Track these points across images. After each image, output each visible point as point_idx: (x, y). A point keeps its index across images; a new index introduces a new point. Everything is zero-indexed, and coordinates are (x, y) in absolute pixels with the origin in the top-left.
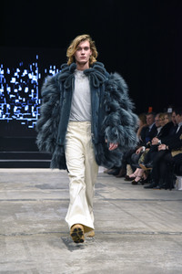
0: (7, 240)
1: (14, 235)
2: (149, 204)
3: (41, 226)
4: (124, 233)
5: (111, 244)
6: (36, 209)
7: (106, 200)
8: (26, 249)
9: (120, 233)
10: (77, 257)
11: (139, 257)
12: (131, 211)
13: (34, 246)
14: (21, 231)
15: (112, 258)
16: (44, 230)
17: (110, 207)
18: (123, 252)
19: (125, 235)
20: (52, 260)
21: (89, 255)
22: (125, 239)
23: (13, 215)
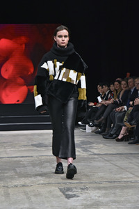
0: (10, 191)
1: (16, 186)
2: (134, 157)
3: (39, 178)
4: (114, 182)
5: (104, 192)
6: (34, 164)
7: (95, 154)
8: (28, 198)
9: (110, 182)
10: (74, 204)
11: (130, 202)
12: (119, 163)
13: (35, 195)
14: (22, 183)
15: (106, 204)
16: (42, 182)
17: (100, 161)
18: (115, 199)
19: (116, 184)
20: (52, 206)
21: (84, 202)
22: (116, 188)
23: (14, 170)
